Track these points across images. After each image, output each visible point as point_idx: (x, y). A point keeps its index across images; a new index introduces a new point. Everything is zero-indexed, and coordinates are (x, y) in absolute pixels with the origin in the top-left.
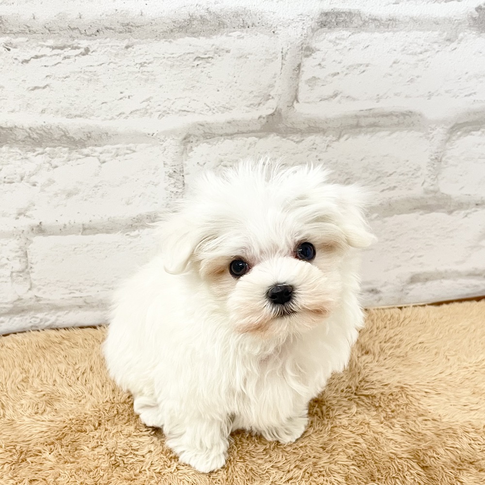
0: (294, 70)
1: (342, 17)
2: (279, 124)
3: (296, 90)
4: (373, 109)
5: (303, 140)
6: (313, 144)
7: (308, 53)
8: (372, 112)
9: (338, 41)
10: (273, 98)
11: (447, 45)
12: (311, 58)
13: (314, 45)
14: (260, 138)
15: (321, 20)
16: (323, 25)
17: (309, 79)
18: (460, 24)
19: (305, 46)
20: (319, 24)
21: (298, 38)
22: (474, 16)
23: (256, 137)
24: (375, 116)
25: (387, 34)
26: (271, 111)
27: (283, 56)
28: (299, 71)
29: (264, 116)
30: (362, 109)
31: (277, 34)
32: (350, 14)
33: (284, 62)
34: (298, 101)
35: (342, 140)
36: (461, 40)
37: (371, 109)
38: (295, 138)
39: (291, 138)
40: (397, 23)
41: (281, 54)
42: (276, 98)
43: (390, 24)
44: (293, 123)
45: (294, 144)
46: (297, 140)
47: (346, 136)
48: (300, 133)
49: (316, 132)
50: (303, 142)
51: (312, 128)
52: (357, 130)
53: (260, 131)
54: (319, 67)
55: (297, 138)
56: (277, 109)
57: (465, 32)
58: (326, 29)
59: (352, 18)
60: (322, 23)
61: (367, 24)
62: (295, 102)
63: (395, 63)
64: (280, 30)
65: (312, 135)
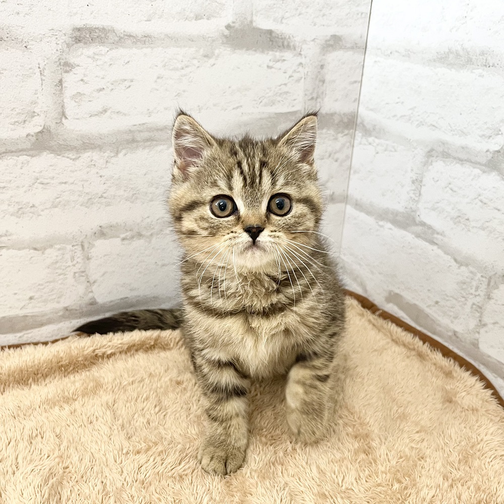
0: (56, 85)
1: (96, 32)
2: (51, 142)
3: (62, 106)
4: (146, 123)
5: (80, 157)
6: (92, 161)
7: (68, 69)
8: (145, 126)
9: (96, 57)
10: (38, 115)
11: (205, 62)
12: (71, 73)
13: (72, 60)
14: (32, 156)
15: (74, 35)
16: (78, 40)
17: (74, 95)
18: (213, 41)
19: (62, 61)
20: (73, 39)
21: (53, 53)
22: (225, 34)
23: (28, 156)
24: (150, 130)
25: (145, 50)
26: (40, 129)
27: (41, 71)
28: (62, 87)
29: (33, 134)
30: (135, 124)
31: (30, 49)
32: (103, 30)
33: (44, 78)
34: (66, 118)
35: (121, 155)
36: (218, 56)
37: (144, 124)
38: (70, 156)
39: (66, 155)
40: (153, 39)
41: (38, 70)
42: (43, 116)
43: (146, 40)
44: (65, 140)
45: (71, 161)
46: (74, 157)
47: (124, 152)
48: (74, 150)
49: (92, 148)
50: (80, 159)
51: (87, 144)
52: (134, 145)
53: (31, 149)
54: (81, 82)
55: (73, 155)
56: (45, 126)
57: (220, 48)
58: (81, 44)
59: (107, 34)
60: (76, 39)
61: (123, 40)
62: (63, 119)
63: (158, 78)
64: (33, 45)
65: (88, 152)
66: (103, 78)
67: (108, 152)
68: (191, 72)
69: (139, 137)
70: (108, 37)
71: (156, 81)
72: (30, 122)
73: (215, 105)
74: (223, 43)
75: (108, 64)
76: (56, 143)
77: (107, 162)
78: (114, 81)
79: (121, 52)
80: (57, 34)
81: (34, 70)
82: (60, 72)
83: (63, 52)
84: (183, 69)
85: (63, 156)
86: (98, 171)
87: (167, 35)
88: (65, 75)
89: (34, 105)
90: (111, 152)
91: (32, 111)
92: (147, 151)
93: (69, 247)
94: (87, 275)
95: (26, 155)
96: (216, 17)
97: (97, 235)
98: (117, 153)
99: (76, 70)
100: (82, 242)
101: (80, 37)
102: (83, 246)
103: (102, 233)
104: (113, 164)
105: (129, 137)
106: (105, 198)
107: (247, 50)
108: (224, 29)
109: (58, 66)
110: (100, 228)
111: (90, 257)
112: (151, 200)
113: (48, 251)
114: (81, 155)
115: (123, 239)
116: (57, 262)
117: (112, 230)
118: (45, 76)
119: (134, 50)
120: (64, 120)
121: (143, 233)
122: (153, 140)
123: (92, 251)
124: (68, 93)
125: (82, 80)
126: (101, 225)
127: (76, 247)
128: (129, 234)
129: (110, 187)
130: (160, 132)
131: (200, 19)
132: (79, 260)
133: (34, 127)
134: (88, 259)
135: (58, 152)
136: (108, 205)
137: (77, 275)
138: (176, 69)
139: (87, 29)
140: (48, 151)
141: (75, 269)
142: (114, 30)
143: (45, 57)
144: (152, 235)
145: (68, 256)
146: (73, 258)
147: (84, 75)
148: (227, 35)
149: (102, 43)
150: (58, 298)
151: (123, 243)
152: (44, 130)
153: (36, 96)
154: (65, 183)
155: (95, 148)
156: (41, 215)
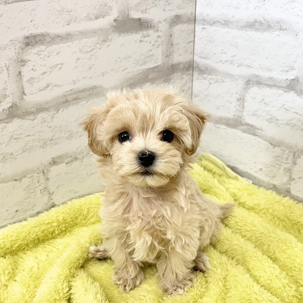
66: (45, 66)
67: (53, 111)
68: (96, 52)
69: (69, 98)
70: (45, 39)
71: (76, 62)
72: (4, 102)
73: (112, 70)
74: (113, 31)
75: (47, 56)
76: (21, 112)
77: (52, 118)
78: (51, 67)
79: (54, 47)
80: (14, 43)
81: (3, 68)
82: (19, 66)
83: (19, 54)
84: (91, 51)
85: (26, 119)
86: (48, 124)
87: (80, 32)
88: (22, 68)
89: (5, 91)
90: (54, 111)
91: (4, 94)
92: (75, 106)
93: (36, 175)
94: (48, 190)
95: (4, 123)
96: (107, 16)
97: (51, 164)
98: (58, 110)
99: (28, 63)
100: (43, 170)
101: (29, 42)
102: (44, 173)
103: (54, 162)
104: (56, 118)
105: (64, 100)
106: (54, 140)
107: (127, 33)
108: (113, 22)
109: (17, 63)
110: (53, 159)
111: (48, 178)
112: (81, 136)
113: (24, 180)
114: (36, 116)
115: (67, 163)
116: (29, 186)
117: (60, 159)
118: (10, 71)
119: (62, 45)
120: (24, 97)
121: (78, 157)
122: (78, 99)
123: (49, 174)
124: (25, 79)
125: (33, 69)
126: (53, 157)
127: (40, 174)
128: (70, 159)
129: (56, 133)
130: (81, 93)
131: (98, 18)
132: (43, 181)
133: (6, 104)
134: (48, 179)
135: (23, 117)
136: (56, 144)
137: (42, 191)
138: (87, 52)
139: (32, 36)
140: (17, 118)
141: (41, 188)
142: (48, 34)
143: (9, 59)
144: (83, 157)
145: (36, 181)
146: (38, 182)
147: (34, 66)
148: (115, 26)
149: (42, 44)
150: (33, 207)
151: (67, 165)
152: (13, 105)
153: (6, 84)
154: (29, 136)
155: (45, 110)
156: (17, 159)
